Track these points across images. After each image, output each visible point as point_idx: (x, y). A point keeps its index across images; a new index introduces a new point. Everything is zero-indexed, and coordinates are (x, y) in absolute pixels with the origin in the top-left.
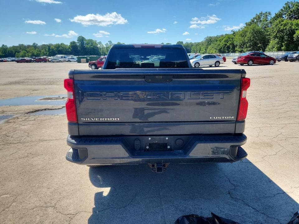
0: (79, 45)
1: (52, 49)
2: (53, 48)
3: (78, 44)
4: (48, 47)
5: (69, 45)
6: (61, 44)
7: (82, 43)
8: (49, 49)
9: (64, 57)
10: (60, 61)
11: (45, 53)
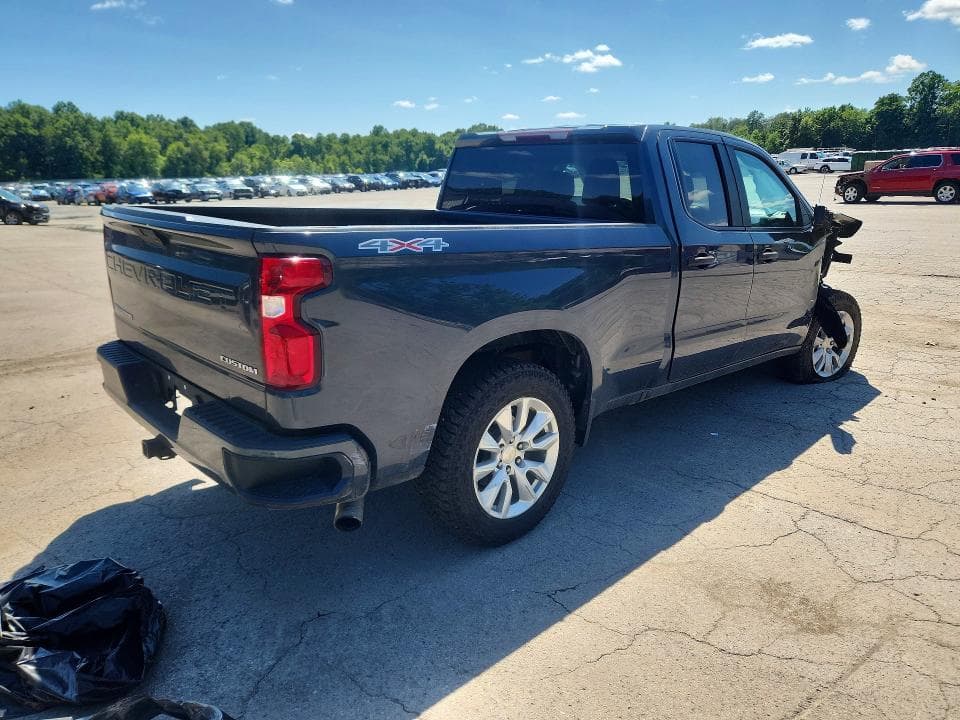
0: (912, 107)
1: (806, 128)
2: (810, 122)
3: (908, 105)
4: (791, 122)
5: (872, 112)
6: (843, 108)
7: (925, 99)
8: (794, 129)
9: (813, 156)
10: (793, 171)
11: (778, 141)
